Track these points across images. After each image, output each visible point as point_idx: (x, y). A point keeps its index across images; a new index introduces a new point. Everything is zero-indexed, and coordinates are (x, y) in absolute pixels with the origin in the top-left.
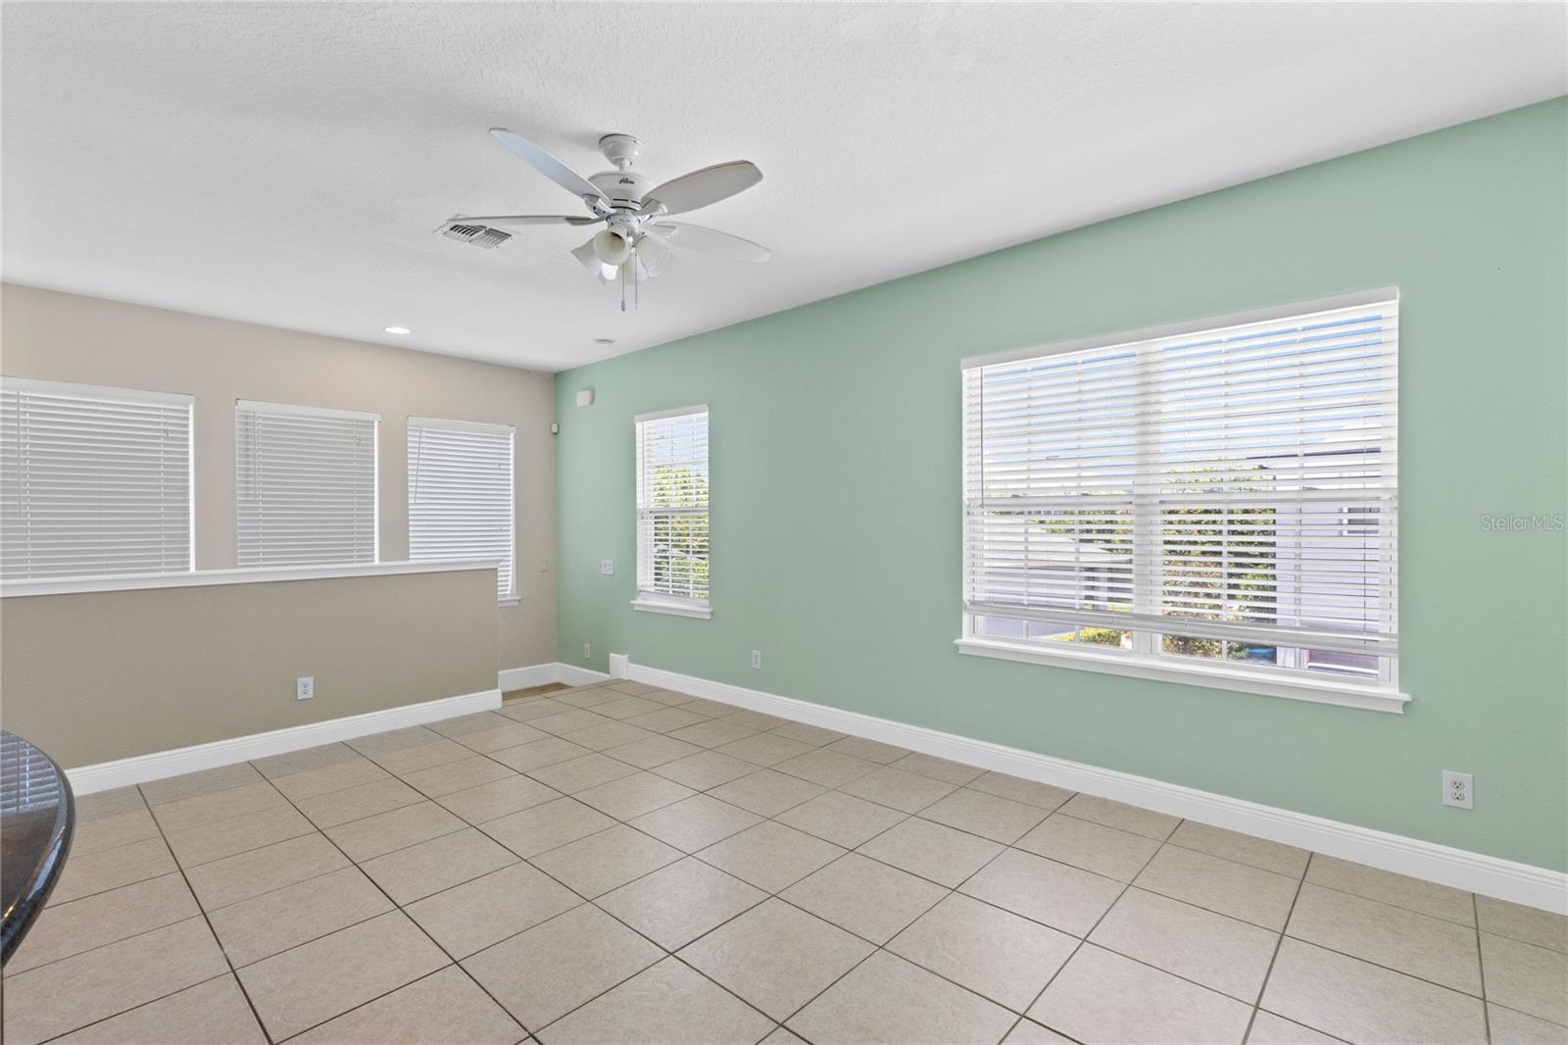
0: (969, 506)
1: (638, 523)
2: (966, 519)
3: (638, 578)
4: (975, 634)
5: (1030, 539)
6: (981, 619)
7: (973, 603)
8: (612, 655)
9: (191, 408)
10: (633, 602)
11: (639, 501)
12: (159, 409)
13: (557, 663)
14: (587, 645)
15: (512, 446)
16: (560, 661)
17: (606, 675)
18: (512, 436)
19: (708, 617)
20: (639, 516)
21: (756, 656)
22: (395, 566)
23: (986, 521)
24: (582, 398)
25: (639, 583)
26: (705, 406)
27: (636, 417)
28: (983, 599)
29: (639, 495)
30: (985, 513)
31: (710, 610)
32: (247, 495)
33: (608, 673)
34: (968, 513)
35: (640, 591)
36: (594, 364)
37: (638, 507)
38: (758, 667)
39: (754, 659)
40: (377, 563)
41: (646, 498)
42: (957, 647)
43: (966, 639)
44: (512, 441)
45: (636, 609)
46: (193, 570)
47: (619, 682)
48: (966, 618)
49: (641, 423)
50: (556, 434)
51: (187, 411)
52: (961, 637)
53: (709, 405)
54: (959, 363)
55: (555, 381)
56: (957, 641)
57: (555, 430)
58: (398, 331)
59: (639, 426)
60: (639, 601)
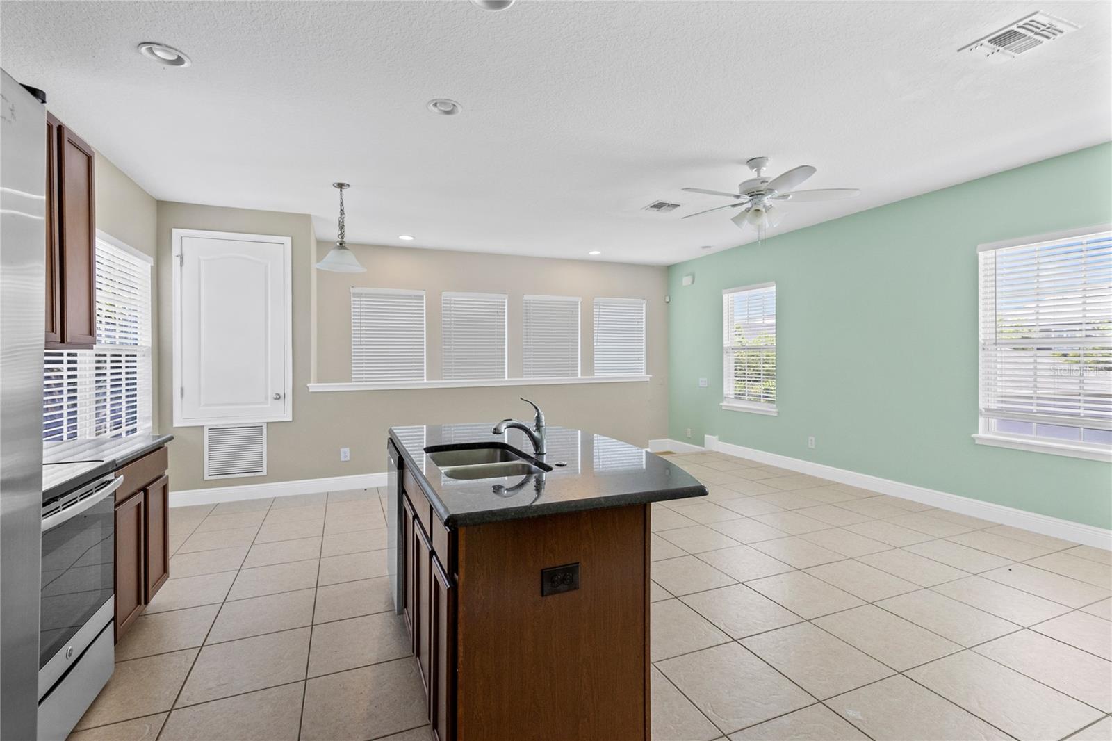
0: (984, 344)
1: (725, 356)
2: (981, 354)
3: (724, 389)
4: (987, 430)
5: (1039, 367)
6: (994, 422)
7: (987, 410)
8: (706, 436)
9: (506, 300)
10: (721, 404)
11: (725, 342)
12: (494, 302)
13: (668, 440)
14: (689, 430)
15: (644, 311)
16: (671, 437)
17: (703, 448)
18: (644, 305)
19: (776, 415)
20: (725, 352)
21: (811, 440)
22: (588, 379)
23: (998, 355)
24: (686, 281)
25: (725, 393)
26: (773, 283)
27: (724, 291)
28: (995, 408)
29: (725, 338)
30: (999, 349)
31: (777, 410)
32: (527, 342)
33: (703, 446)
34: (984, 349)
35: (725, 398)
36: (694, 260)
37: (724, 346)
38: (813, 447)
39: (810, 442)
40: (579, 377)
41: (729, 340)
42: (974, 439)
43: (982, 433)
44: (644, 309)
45: (723, 408)
46: (506, 378)
47: (711, 452)
48: (981, 421)
49: (727, 295)
50: (668, 302)
51: (504, 302)
52: (977, 433)
53: (776, 282)
54: (976, 248)
55: (668, 271)
56: (973, 436)
57: (667, 300)
58: (595, 253)
59: (725, 297)
60: (725, 403)
